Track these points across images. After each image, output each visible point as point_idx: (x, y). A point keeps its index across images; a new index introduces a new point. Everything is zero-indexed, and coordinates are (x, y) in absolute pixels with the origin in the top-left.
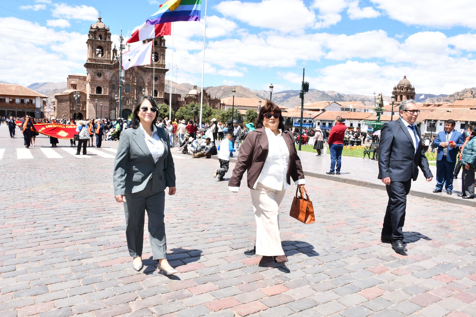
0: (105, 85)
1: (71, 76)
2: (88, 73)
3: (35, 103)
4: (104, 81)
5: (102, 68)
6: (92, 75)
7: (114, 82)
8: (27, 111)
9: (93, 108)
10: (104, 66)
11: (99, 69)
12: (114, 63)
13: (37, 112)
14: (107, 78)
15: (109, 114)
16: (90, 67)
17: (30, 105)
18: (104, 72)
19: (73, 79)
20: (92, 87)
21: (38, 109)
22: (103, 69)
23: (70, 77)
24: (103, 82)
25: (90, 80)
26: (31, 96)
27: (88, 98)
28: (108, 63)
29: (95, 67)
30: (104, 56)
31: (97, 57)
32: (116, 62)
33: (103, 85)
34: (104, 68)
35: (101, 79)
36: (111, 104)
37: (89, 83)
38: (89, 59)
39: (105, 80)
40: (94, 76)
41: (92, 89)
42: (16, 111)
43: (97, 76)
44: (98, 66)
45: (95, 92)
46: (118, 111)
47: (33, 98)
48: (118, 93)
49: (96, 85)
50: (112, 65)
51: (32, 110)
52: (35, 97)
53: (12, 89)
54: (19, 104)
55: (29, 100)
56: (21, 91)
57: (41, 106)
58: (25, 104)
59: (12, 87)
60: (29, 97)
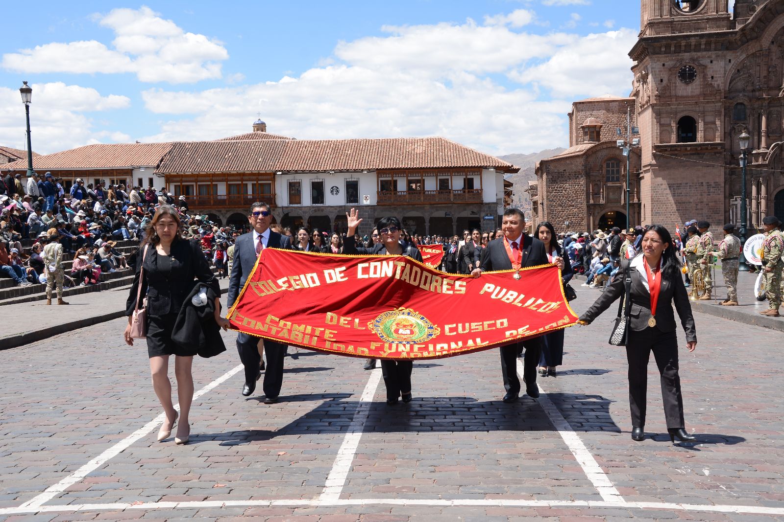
0: (709, 107)
1: (583, 103)
2: (647, 75)
3: (482, 190)
4: (705, 95)
5: (697, 48)
6: (662, 81)
7: (741, 95)
8: (457, 215)
9: (668, 191)
10: (703, 41)
11: (686, 54)
12: (742, 26)
13: (486, 217)
14: (715, 84)
15: (726, 211)
16: (654, 53)
17: (467, 195)
18: (706, 62)
19: (588, 113)
20: (663, 121)
21: (492, 207)
22: (699, 54)
23: (579, 106)
24: (701, 99)
25: (656, 96)
26: (468, 167)
27: (647, 158)
28: (718, 27)
29: (673, 49)
30: (701, 7)
31: (678, 14)
32: (749, 21)
33: (701, 109)
34: (705, 50)
35: (694, 88)
36: (732, 174)
37: (653, 106)
38: (651, 25)
39: (709, 92)
40: (669, 80)
41: (663, 128)
42: (427, 217)
43: (678, 81)
44: (683, 43)
45: (674, 137)
46: (757, 199)
47: (474, 172)
48: (756, 133)
49: (676, 113)
50: (736, 33)
51: (473, 213)
52: (479, 170)
53: (416, 149)
54: (434, 195)
55: (464, 179)
56: (441, 154)
57: (499, 197)
58: (452, 195)
59: (416, 146)
60: (465, 172)
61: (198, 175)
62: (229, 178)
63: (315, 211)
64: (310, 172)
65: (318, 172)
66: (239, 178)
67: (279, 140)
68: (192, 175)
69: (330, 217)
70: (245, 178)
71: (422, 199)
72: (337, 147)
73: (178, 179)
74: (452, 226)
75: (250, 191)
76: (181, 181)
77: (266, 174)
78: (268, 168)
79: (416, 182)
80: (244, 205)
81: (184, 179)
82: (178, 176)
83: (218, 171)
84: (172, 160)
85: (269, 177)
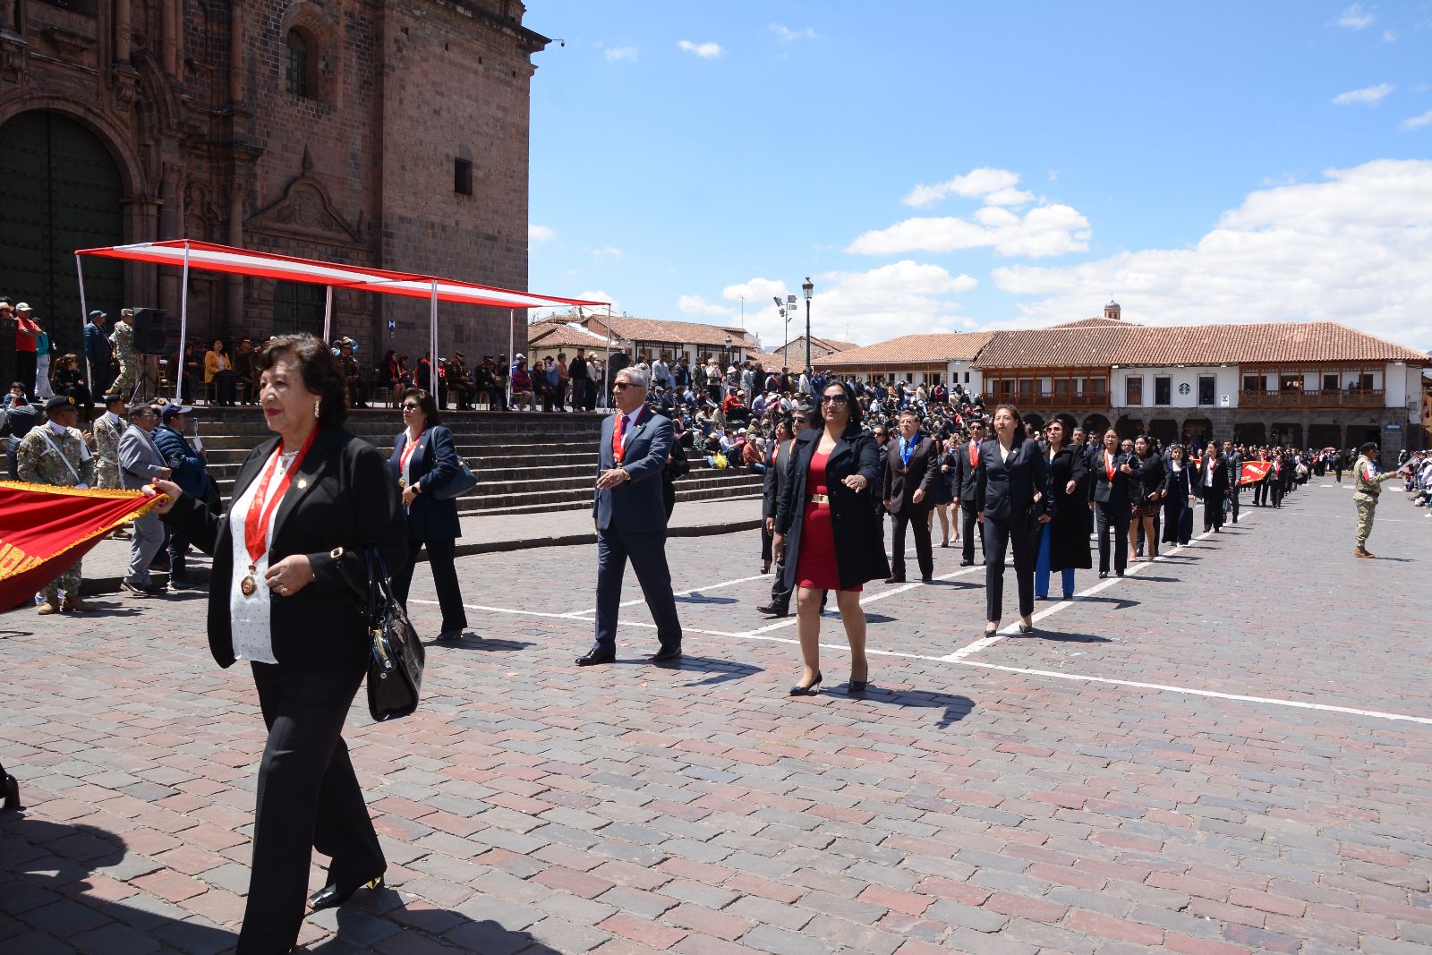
3: (1384, 390)
8: (1348, 423)
13: (1390, 427)
17: (1362, 396)
21: (1400, 414)
26: (1365, 361)
42: (1305, 423)
47: (1374, 367)
51: (1373, 421)
52: (1382, 364)
53: (1294, 338)
54: (1315, 396)
55: (1360, 376)
56: (1328, 343)
57: (1412, 400)
58: (1341, 396)
59: (1295, 333)
60: (1360, 366)
61: (1020, 369)
62: (1056, 373)
63: (1159, 413)
64: (1154, 366)
65: (1164, 366)
66: (1067, 372)
67: (1120, 327)
68: (1013, 369)
69: (1177, 421)
70: (1073, 372)
71: (1299, 401)
72: (1190, 335)
73: (996, 374)
74: (1340, 436)
75: (1080, 389)
76: (1000, 376)
77: (1099, 368)
78: (1103, 360)
79: (1295, 378)
80: (1073, 404)
81: (1003, 374)
82: (997, 370)
83: (1043, 365)
84: (991, 352)
85: (1103, 372)
